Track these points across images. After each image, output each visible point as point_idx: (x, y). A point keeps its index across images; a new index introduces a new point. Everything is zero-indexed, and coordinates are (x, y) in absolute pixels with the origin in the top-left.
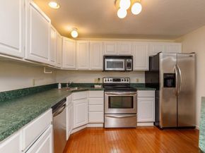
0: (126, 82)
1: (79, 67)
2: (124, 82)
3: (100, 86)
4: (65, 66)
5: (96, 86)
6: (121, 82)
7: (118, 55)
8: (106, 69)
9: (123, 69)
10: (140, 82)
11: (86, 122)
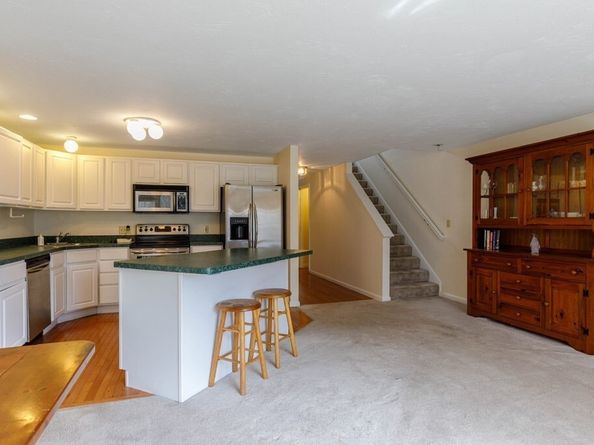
0: (182, 233)
1: (82, 206)
2: (177, 232)
3: (129, 241)
4: (51, 203)
5: (120, 241)
6: (172, 233)
7: (162, 184)
8: (137, 209)
9: (171, 209)
10: (211, 232)
11: (93, 303)
